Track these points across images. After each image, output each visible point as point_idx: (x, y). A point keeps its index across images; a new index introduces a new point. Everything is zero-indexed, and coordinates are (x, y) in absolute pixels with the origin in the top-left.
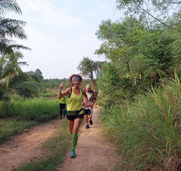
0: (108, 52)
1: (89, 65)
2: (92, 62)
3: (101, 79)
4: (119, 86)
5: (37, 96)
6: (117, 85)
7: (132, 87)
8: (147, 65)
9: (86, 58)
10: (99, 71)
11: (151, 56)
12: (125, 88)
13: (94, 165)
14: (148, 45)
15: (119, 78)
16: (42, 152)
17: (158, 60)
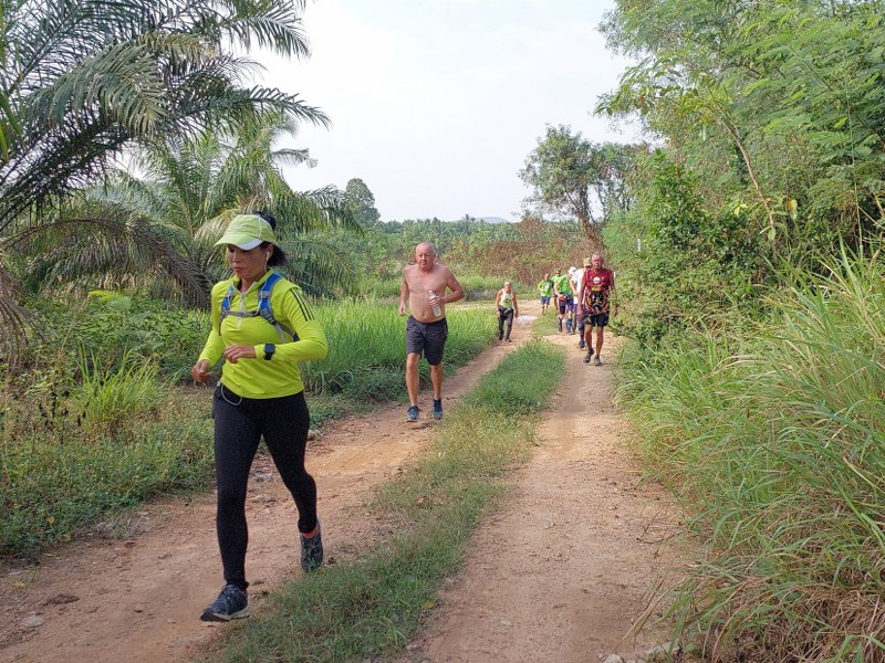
0: (652, 105)
1: (569, 160)
2: (586, 146)
3: (623, 220)
4: (700, 251)
5: (355, 293)
6: (693, 247)
7: (757, 253)
8: (825, 159)
9: (558, 129)
10: (617, 187)
11: (842, 122)
12: (729, 258)
13: (593, 583)
14: (829, 71)
15: (700, 214)
16: (376, 524)
17: (873, 138)
